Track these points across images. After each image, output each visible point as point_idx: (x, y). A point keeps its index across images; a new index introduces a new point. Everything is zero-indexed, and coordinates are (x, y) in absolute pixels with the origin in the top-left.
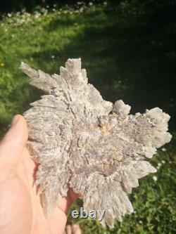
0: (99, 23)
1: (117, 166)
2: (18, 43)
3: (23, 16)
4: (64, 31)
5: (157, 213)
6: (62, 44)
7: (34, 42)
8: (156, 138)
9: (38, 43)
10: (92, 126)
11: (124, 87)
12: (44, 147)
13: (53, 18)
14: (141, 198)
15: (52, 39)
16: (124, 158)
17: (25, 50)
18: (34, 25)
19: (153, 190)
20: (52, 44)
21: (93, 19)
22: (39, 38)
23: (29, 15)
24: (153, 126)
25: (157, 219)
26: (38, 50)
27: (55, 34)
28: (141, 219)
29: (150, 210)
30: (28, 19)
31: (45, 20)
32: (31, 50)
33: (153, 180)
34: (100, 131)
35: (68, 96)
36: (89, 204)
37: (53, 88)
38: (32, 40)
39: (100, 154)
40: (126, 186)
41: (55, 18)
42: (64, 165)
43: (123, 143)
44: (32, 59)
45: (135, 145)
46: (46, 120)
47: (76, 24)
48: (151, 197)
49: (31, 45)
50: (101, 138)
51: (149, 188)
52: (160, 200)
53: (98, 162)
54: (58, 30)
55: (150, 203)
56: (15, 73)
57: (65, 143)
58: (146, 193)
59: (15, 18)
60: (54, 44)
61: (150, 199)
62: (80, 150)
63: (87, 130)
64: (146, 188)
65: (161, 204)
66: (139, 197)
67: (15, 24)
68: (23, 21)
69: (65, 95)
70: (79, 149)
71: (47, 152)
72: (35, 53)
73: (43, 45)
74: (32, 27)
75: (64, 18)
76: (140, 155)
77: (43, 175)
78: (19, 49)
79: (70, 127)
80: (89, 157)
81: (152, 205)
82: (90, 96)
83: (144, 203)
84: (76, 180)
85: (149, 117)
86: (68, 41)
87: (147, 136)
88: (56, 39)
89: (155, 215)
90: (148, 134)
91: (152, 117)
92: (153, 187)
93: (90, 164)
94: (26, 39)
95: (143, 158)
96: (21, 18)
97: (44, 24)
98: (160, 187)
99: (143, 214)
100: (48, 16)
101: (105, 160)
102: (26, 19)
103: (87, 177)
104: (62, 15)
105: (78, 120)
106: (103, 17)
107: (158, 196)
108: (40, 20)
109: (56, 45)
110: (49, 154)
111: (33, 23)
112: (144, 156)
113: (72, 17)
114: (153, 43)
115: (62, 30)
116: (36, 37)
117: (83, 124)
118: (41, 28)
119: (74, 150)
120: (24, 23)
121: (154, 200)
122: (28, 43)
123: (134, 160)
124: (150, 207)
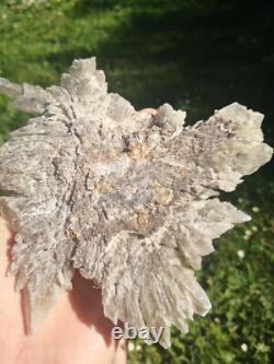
1: (164, 214)
4: (98, 18)
5: (242, 307)
6: (95, 40)
7: (50, 36)
8: (238, 155)
9: (56, 39)
10: (113, 153)
12: (27, 201)
14: (218, 284)
16: (176, 198)
17: (35, 48)
18: (49, 9)
19: (237, 271)
20: (78, 39)
22: (58, 30)
24: (229, 136)
25: (242, 315)
26: (56, 48)
27: (83, 23)
28: (218, 316)
29: (232, 302)
32: (44, 49)
34: (128, 160)
35: (70, 112)
36: (114, 299)
37: (47, 104)
38: (47, 32)
39: (129, 198)
40: (187, 255)
42: (61, 227)
43: (172, 171)
44: (46, 64)
45: (197, 172)
46: (31, 155)
47: (118, 7)
48: (233, 282)
49: (45, 41)
50: (131, 170)
51: (231, 269)
52: (248, 287)
53: (125, 212)
54: (89, 17)
55: (233, 291)
57: (64, 189)
58: (226, 277)
60: (82, 39)
61: (233, 285)
62: (90, 196)
63: (103, 161)
64: (226, 269)
65: (248, 293)
66: (215, 283)
67: (19, 7)
68: (32, 1)
69: (65, 112)
70: (88, 193)
71: (34, 209)
72: (52, 54)
73: (64, 40)
74: (47, 12)
76: (208, 187)
77: (23, 252)
79: (71, 159)
80: (108, 206)
81: (235, 295)
82: (112, 107)
83: (223, 291)
84: (85, 252)
85: (221, 120)
86: (105, 35)
87: (219, 153)
88: (86, 31)
89: (240, 310)
90: (221, 149)
91: (227, 120)
92: (237, 267)
93: (111, 218)
94: (36, 32)
95: (217, 193)
97: (66, 6)
99: (221, 308)
101: (140, 207)
103: (106, 242)
105: (87, 144)
107: (245, 280)
109: (86, 40)
110: (36, 212)
111: (48, 5)
112: (217, 189)
115: (95, 17)
116: (53, 27)
117: (96, 151)
118: (60, 13)
119: (79, 197)
120: (33, 5)
121: (237, 287)
122: (40, 38)
123: (198, 199)
124: (232, 297)
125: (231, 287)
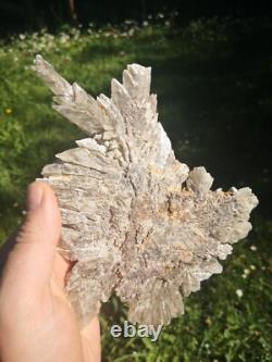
0: (157, 52)
2: (34, 79)
3: (43, 39)
4: (104, 62)
5: (242, 348)
11: (194, 150)
13: (88, 43)
14: (217, 324)
15: (85, 74)
16: (194, 260)
18: (59, 54)
19: (236, 311)
21: (147, 46)
23: (52, 37)
24: (235, 216)
25: (242, 357)
27: (90, 66)
28: (217, 357)
29: (231, 344)
30: (51, 44)
31: (76, 46)
33: (236, 295)
34: (168, 219)
35: (127, 153)
41: (92, 44)
47: (122, 53)
48: (232, 322)
51: (230, 308)
52: (247, 328)
53: (159, 264)
54: (95, 61)
55: (231, 331)
56: (27, 124)
58: (224, 316)
59: (30, 42)
61: (232, 325)
63: (150, 217)
64: (225, 309)
65: (248, 334)
66: (213, 323)
67: (30, 51)
68: (42, 45)
69: (121, 149)
74: (56, 56)
75: (105, 44)
78: (35, 88)
79: (127, 211)
80: (149, 258)
81: (234, 336)
83: (222, 331)
89: (239, 351)
92: (236, 306)
96: (40, 42)
97: (74, 51)
98: (248, 306)
99: (220, 349)
100: (81, 40)
101: (169, 262)
102: (47, 43)
104: (102, 38)
105: (140, 198)
106: (163, 43)
107: (244, 321)
108: (68, 45)
111: (57, 50)
112: (218, 258)
113: (117, 43)
114: (239, 83)
115: (101, 61)
117: (146, 206)
118: (68, 58)
120: (43, 49)
121: (236, 327)
124: (231, 338)
125: (230, 327)
